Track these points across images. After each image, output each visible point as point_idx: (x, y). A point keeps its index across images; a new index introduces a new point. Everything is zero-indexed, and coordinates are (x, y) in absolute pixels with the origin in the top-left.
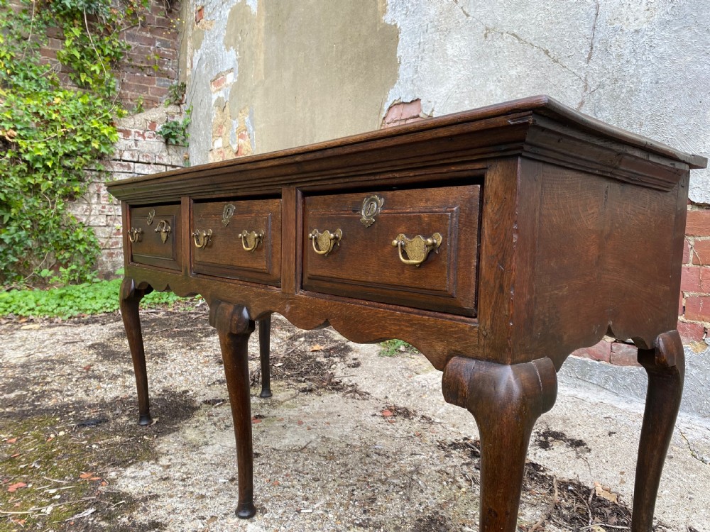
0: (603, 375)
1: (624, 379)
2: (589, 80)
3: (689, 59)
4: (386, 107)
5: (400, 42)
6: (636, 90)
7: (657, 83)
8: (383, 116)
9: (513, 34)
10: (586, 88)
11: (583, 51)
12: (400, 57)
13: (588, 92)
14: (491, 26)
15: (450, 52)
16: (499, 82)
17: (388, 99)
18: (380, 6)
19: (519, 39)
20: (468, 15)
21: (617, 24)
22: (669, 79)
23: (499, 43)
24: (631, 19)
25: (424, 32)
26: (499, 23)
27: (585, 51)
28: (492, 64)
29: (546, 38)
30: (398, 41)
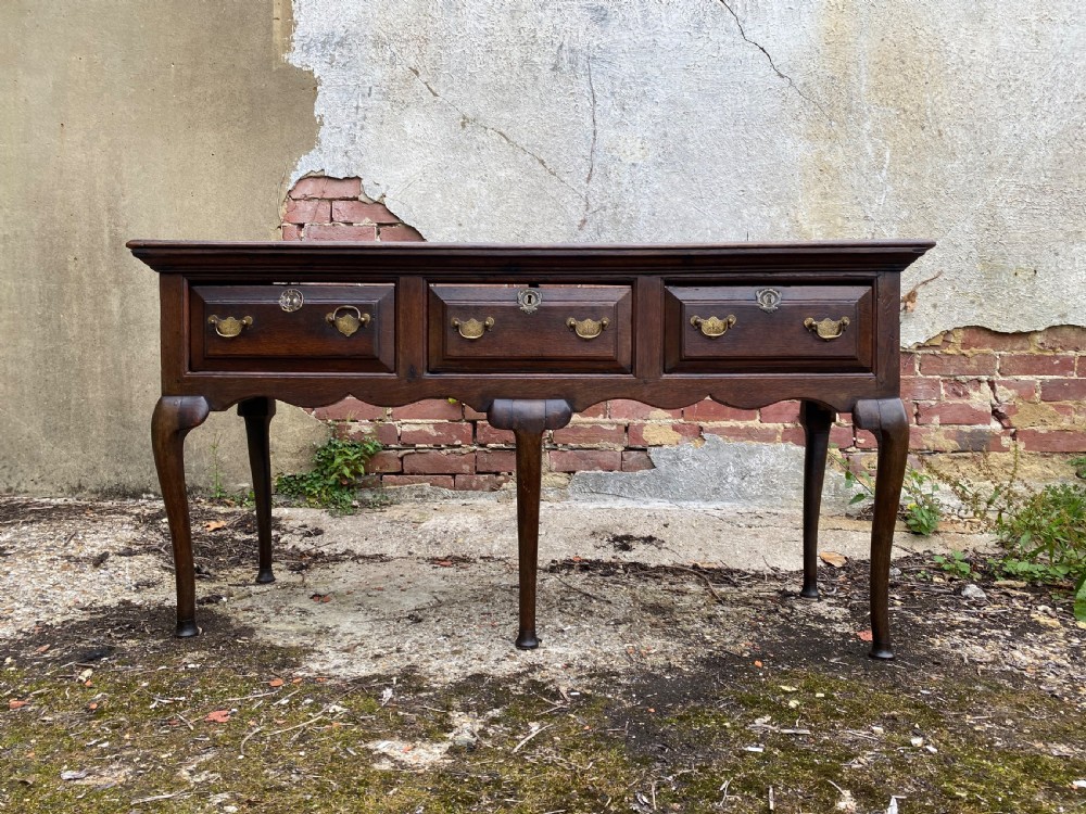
0: (618, 484)
1: (638, 483)
2: (590, 200)
3: (679, 200)
4: (294, 177)
5: (319, 97)
6: (636, 218)
7: (654, 215)
8: (290, 188)
9: (501, 133)
10: (588, 207)
11: (583, 170)
12: (321, 117)
13: (590, 211)
14: (470, 116)
15: (409, 130)
16: (483, 180)
17: (298, 167)
18: (278, 38)
19: (507, 139)
20: (435, 95)
21: (614, 153)
22: (664, 213)
23: (481, 138)
24: (628, 153)
25: (363, 95)
26: (482, 116)
27: (585, 170)
28: (473, 158)
29: (541, 147)
30: (316, 95)
